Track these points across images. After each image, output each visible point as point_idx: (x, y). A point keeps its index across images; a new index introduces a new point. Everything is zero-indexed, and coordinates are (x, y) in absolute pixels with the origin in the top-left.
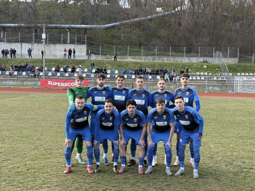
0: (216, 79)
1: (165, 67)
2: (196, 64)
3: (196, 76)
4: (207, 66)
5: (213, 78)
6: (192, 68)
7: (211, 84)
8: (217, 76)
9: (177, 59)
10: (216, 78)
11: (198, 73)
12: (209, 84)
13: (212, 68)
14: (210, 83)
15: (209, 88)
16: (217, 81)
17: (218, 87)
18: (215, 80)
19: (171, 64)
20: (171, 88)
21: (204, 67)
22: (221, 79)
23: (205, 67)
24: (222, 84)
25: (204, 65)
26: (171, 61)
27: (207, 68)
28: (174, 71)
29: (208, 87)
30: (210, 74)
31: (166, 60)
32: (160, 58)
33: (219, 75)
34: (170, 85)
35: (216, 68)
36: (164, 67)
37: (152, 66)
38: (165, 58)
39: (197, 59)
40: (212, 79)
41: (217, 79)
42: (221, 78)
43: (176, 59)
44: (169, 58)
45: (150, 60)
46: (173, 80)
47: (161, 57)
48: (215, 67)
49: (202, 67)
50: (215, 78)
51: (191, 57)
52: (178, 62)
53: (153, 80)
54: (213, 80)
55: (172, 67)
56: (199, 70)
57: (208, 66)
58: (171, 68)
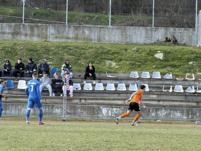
0: (182, 91)
1: (45, 56)
2: (135, 49)
3: (129, 82)
4: (166, 53)
5: (173, 88)
6: (121, 60)
7: (166, 103)
8: (187, 80)
9: (87, 32)
10: (181, 87)
11: (135, 74)
12: (161, 103)
13: (180, 59)
14: (164, 101)
15: (159, 113)
16: (185, 94)
17: (182, 112)
18: (179, 94)
19: (64, 48)
20: (56, 114)
21: (156, 56)
22: (193, 91)
23: (160, 56)
24: (194, 104)
25: (156, 52)
26: (68, 38)
27: (166, 60)
28: (67, 66)
29: (157, 110)
30: (169, 76)
31: (52, 34)
32: (35, 29)
33: (194, 79)
34: (53, 107)
35: (189, 60)
36: (40, 57)
37: (7, 52)
38: (51, 30)
39: (147, 33)
40: (171, 91)
41: (185, 89)
42: (195, 88)
43: (83, 32)
44: (61, 29)
45: (4, 33)
46: (62, 92)
47: (38, 26)
48: (187, 56)
49: (150, 58)
50: (179, 89)
51: (132, 25)
52: (91, 40)
53: (7, 92)
54: (173, 94)
55: (66, 57)
56: (139, 66)
57: (169, 52)
58: (62, 59)
